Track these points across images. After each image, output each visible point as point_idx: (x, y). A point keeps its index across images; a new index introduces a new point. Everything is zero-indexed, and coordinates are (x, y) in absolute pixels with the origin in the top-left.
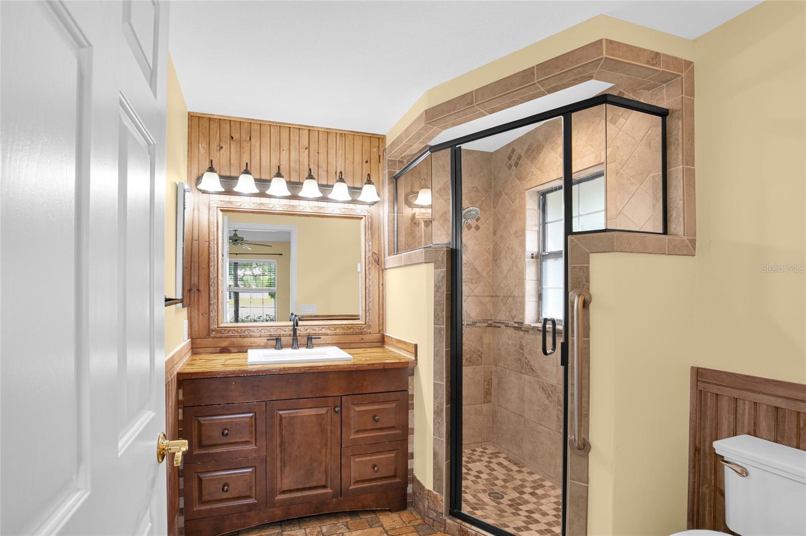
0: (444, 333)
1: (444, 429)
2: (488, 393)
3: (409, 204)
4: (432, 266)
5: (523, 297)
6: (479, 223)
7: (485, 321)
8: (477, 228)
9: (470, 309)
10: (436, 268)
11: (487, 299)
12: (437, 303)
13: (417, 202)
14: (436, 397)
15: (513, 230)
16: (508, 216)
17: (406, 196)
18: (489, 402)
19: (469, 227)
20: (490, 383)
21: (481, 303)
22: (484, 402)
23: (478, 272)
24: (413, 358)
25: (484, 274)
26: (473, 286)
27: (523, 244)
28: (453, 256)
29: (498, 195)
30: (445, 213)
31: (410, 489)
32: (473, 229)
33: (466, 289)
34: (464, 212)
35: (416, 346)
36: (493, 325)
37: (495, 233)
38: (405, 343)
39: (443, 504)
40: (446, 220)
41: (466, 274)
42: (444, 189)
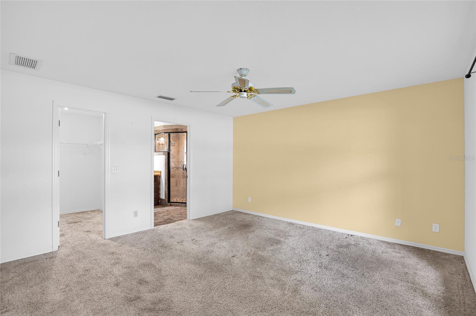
0: (167, 168)
1: (167, 186)
2: (177, 184)
3: (158, 140)
4: (164, 155)
5: (184, 162)
6: (175, 144)
7: (176, 167)
8: (174, 146)
9: (172, 165)
10: (165, 156)
11: (176, 162)
12: (165, 163)
13: (160, 140)
14: (165, 180)
15: (182, 147)
16: (181, 144)
17: (158, 138)
18: (177, 186)
19: (172, 145)
20: (177, 182)
21: (175, 163)
22: (176, 187)
23: (174, 156)
24: (160, 174)
25: (176, 156)
26: (173, 159)
27: (184, 150)
28: (169, 154)
29: (179, 138)
30: (166, 142)
31: (159, 201)
32: (173, 146)
33: (171, 160)
34: (171, 143)
35: (161, 172)
36: (178, 168)
37: (178, 147)
38: (158, 171)
39: (167, 201)
40: (167, 144)
41: (171, 156)
42: (167, 136)
